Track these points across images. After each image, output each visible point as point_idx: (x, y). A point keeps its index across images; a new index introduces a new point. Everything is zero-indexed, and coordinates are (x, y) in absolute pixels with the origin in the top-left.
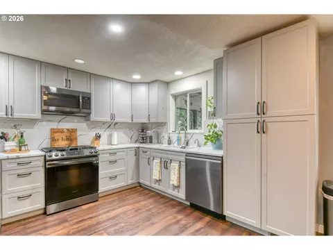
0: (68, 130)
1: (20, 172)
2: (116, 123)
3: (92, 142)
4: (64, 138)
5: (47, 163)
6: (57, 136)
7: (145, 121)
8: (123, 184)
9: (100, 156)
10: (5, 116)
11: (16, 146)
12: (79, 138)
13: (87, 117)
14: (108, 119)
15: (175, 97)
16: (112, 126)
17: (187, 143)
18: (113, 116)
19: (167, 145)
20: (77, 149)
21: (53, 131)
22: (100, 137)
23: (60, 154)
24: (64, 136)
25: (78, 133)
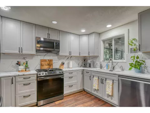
0: (48, 60)
1: (25, 83)
2: (71, 57)
3: (60, 66)
4: (47, 64)
5: (38, 78)
6: (43, 63)
7: (87, 55)
8: (76, 90)
9: (64, 74)
10: (19, 53)
11: (24, 68)
12: (53, 64)
13: (57, 53)
14: (68, 54)
15: (104, 41)
16: (69, 58)
17: (113, 68)
18: (70, 53)
19: (99, 69)
20: (53, 70)
21: (42, 61)
22: (64, 64)
23: (44, 73)
24: (47, 63)
25: (53, 62)
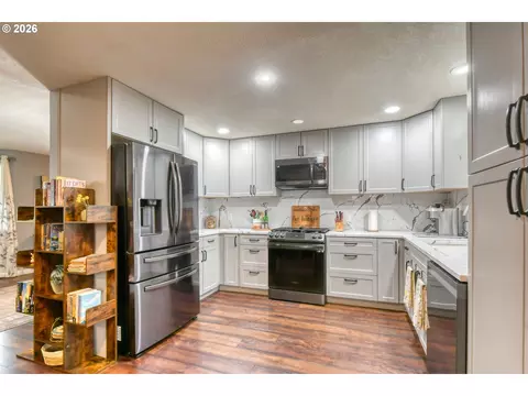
0: (309, 207)
2: (380, 196)
4: (305, 217)
6: (297, 214)
8: (369, 297)
10: (250, 196)
11: (259, 224)
12: (321, 218)
13: (324, 189)
14: (356, 191)
16: (373, 200)
21: (296, 209)
23: (280, 234)
24: (304, 214)
25: (322, 212)
